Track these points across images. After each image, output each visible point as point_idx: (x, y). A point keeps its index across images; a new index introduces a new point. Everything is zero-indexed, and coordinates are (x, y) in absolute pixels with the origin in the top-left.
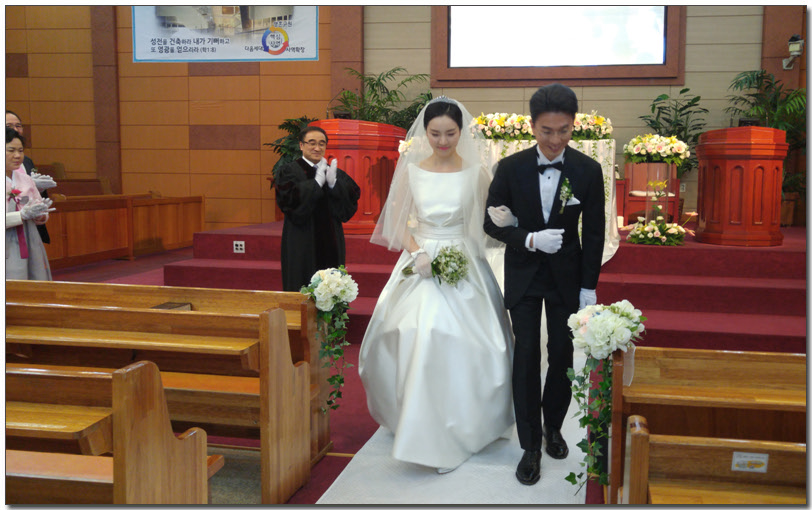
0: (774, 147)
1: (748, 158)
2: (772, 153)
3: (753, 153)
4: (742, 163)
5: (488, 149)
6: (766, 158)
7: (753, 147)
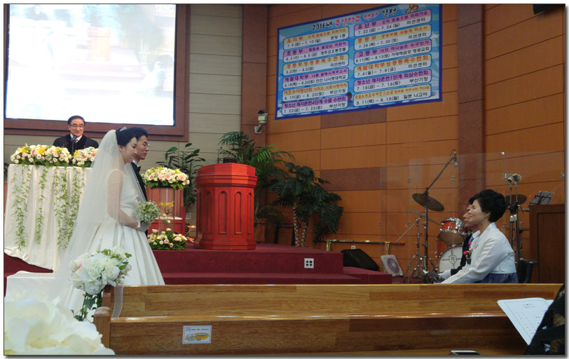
0: (247, 178)
1: (230, 185)
2: (246, 182)
3: (233, 182)
4: (226, 189)
5: (30, 173)
6: (242, 186)
7: (233, 177)
